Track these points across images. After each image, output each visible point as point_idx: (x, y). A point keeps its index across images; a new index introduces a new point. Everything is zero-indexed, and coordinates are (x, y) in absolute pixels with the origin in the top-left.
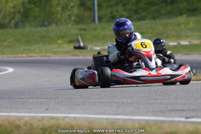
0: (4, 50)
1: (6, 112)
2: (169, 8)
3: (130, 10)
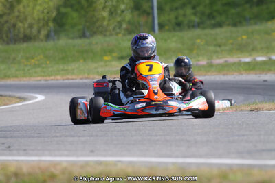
0: (30, 71)
2: (255, 10)
3: (203, 14)
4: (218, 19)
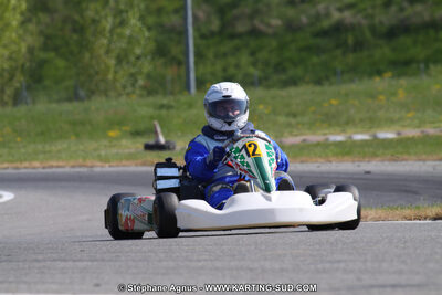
2: (351, 58)
3: (266, 64)
4: (292, 72)
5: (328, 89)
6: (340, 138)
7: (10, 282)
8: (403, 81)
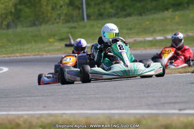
1: (5, 111)
2: (154, 3)
3: (117, 7)
4: (128, 11)
5: (145, 17)
6: (150, 39)
7: (7, 107)
8: (177, 13)
